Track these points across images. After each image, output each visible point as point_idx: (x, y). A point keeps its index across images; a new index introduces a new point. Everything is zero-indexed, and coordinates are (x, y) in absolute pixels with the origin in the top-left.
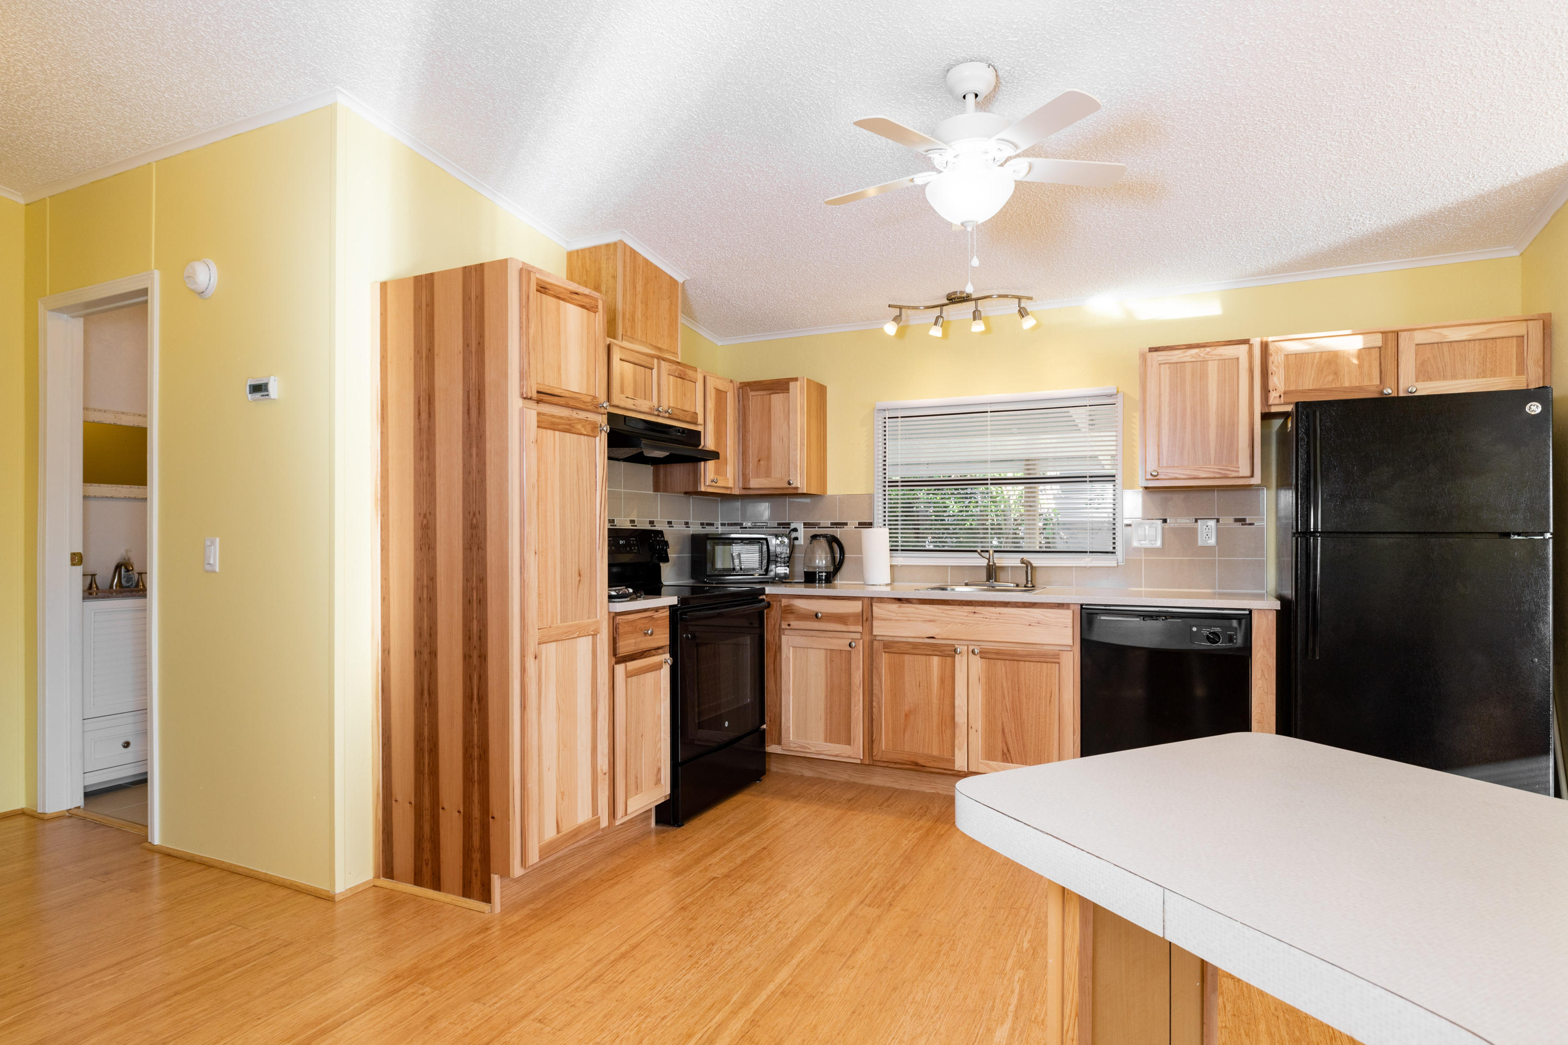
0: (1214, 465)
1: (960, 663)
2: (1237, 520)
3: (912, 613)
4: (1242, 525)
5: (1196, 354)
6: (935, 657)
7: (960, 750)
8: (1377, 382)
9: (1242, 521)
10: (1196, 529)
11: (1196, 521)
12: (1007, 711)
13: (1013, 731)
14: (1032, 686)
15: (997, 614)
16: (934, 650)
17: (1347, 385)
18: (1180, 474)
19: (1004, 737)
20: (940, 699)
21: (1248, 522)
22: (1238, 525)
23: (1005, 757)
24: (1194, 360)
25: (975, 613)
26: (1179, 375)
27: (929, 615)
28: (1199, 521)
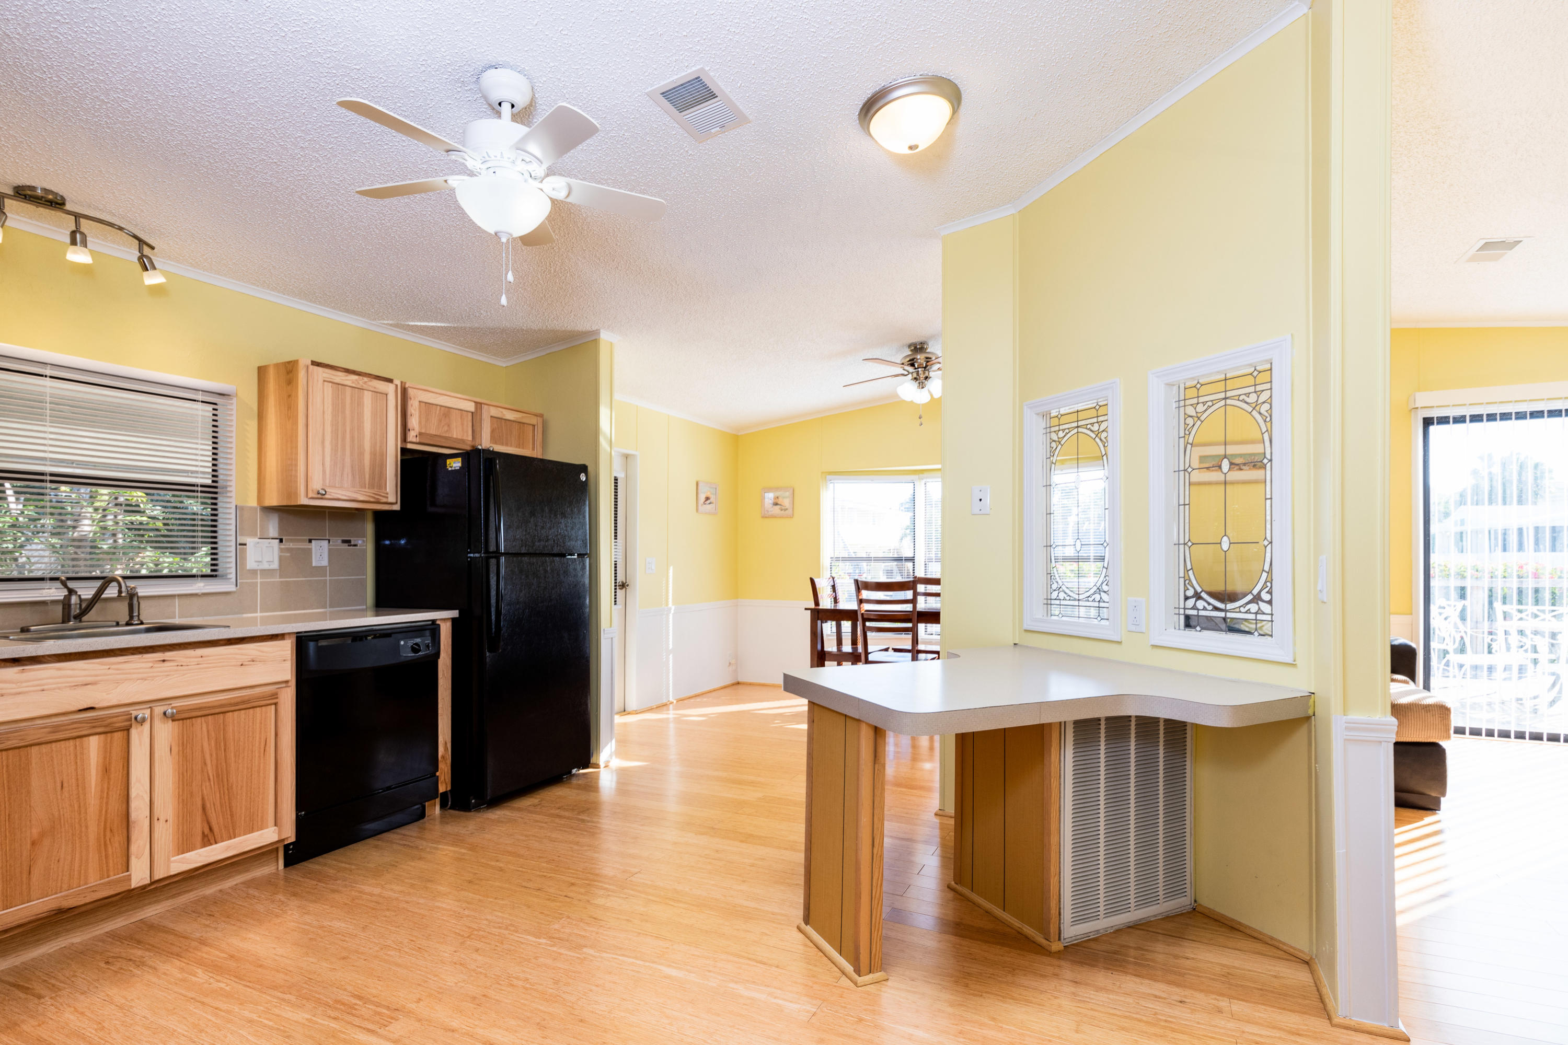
0: (369, 488)
1: (140, 738)
2: (344, 542)
3: (51, 678)
4: (349, 546)
5: (356, 380)
6: (91, 738)
7: (138, 858)
8: (470, 438)
9: (347, 542)
10: (310, 550)
11: (310, 541)
12: (209, 779)
13: (218, 804)
14: (242, 739)
15: (196, 657)
16: (94, 727)
17: (455, 436)
18: (343, 495)
19: (205, 815)
20: (101, 798)
21: (352, 543)
22: (345, 546)
23: (206, 839)
24: (354, 385)
25: (164, 661)
26: (340, 397)
27: (85, 676)
28: (313, 541)
